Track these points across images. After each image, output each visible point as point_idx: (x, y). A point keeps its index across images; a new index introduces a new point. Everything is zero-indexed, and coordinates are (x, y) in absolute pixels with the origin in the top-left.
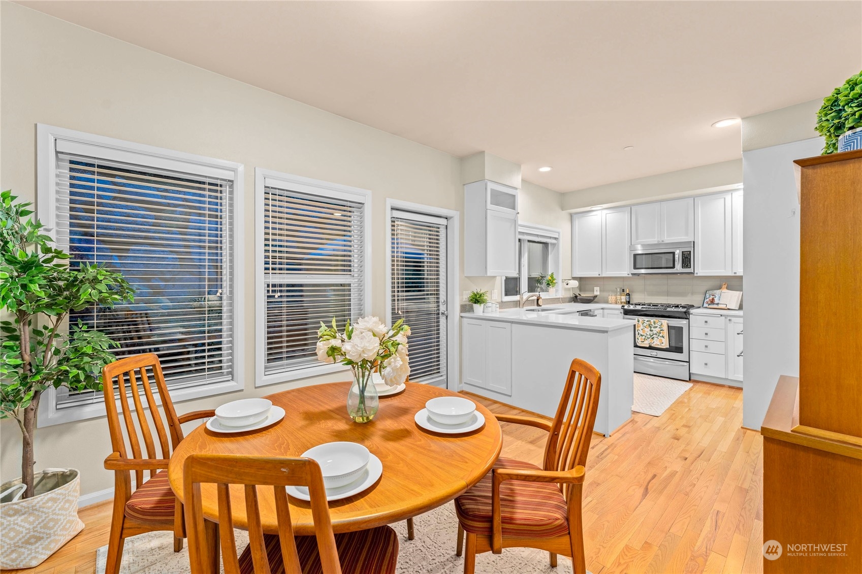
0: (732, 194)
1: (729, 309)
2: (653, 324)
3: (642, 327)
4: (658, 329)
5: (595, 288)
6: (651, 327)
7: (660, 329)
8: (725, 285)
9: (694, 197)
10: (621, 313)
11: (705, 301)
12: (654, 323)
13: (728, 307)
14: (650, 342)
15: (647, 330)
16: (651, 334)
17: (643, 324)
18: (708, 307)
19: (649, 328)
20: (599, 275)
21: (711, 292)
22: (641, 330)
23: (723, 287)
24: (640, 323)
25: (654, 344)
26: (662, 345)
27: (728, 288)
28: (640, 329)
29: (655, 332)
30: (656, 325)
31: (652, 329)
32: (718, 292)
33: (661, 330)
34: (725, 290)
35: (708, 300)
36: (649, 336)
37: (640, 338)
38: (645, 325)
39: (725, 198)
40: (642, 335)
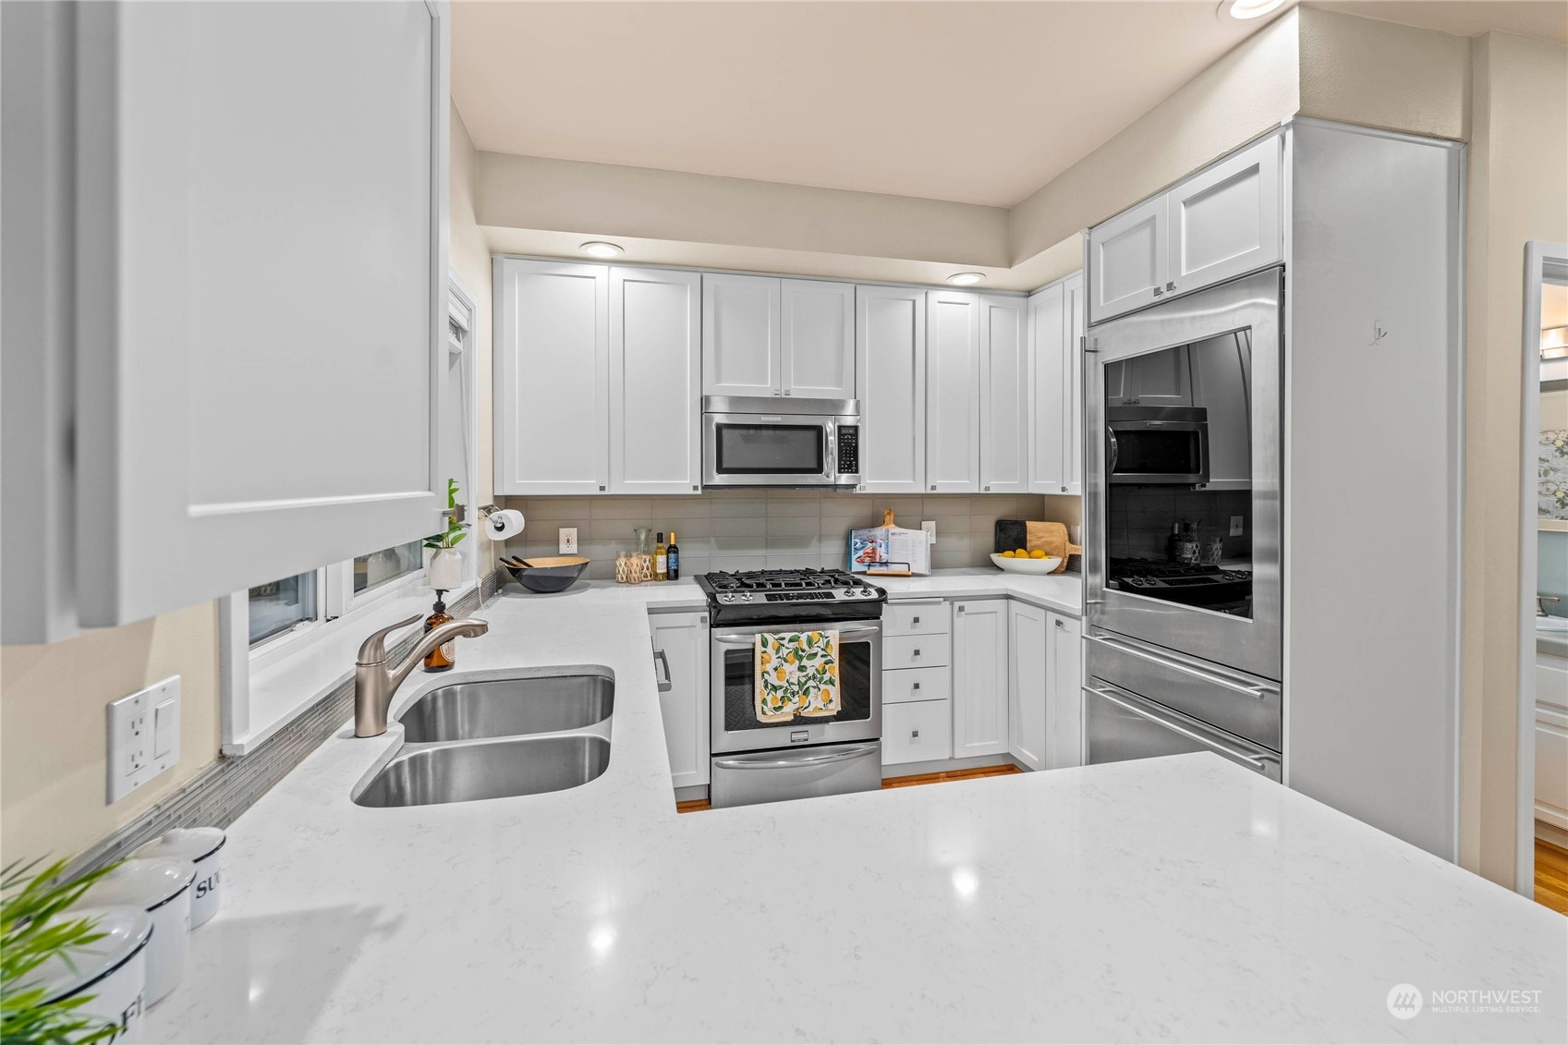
0: (926, 293)
1: (914, 575)
2: (805, 646)
3: (775, 662)
4: (818, 662)
5: (563, 533)
6: (800, 658)
7: (824, 659)
8: (889, 514)
9: (858, 282)
10: (703, 620)
11: (854, 557)
12: (810, 643)
13: (912, 570)
14: (797, 705)
15: (791, 668)
16: (803, 680)
17: (777, 652)
18: (868, 572)
19: (797, 662)
20: (602, 488)
21: (865, 533)
22: (772, 672)
23: (887, 519)
24: (770, 649)
25: (811, 709)
26: (831, 706)
27: (898, 524)
28: (769, 667)
29: (810, 672)
30: (815, 650)
31: (805, 662)
32: (879, 532)
33: (826, 663)
34: (893, 529)
35: (861, 553)
36: (796, 688)
37: (769, 699)
38: (784, 652)
39: (914, 302)
40: (775, 688)
